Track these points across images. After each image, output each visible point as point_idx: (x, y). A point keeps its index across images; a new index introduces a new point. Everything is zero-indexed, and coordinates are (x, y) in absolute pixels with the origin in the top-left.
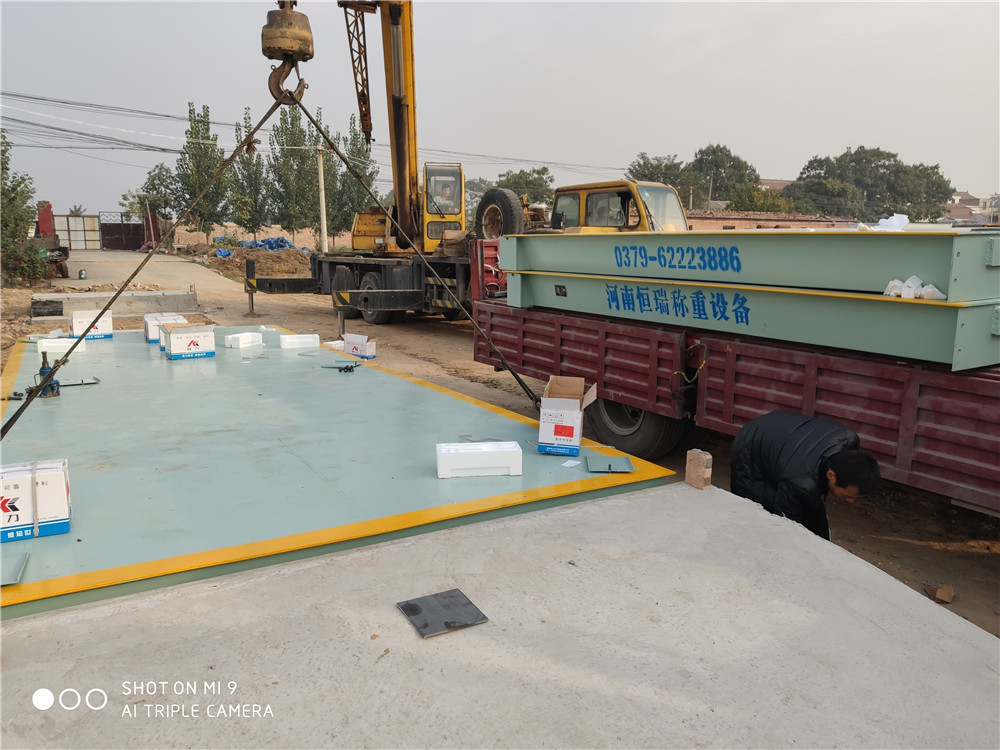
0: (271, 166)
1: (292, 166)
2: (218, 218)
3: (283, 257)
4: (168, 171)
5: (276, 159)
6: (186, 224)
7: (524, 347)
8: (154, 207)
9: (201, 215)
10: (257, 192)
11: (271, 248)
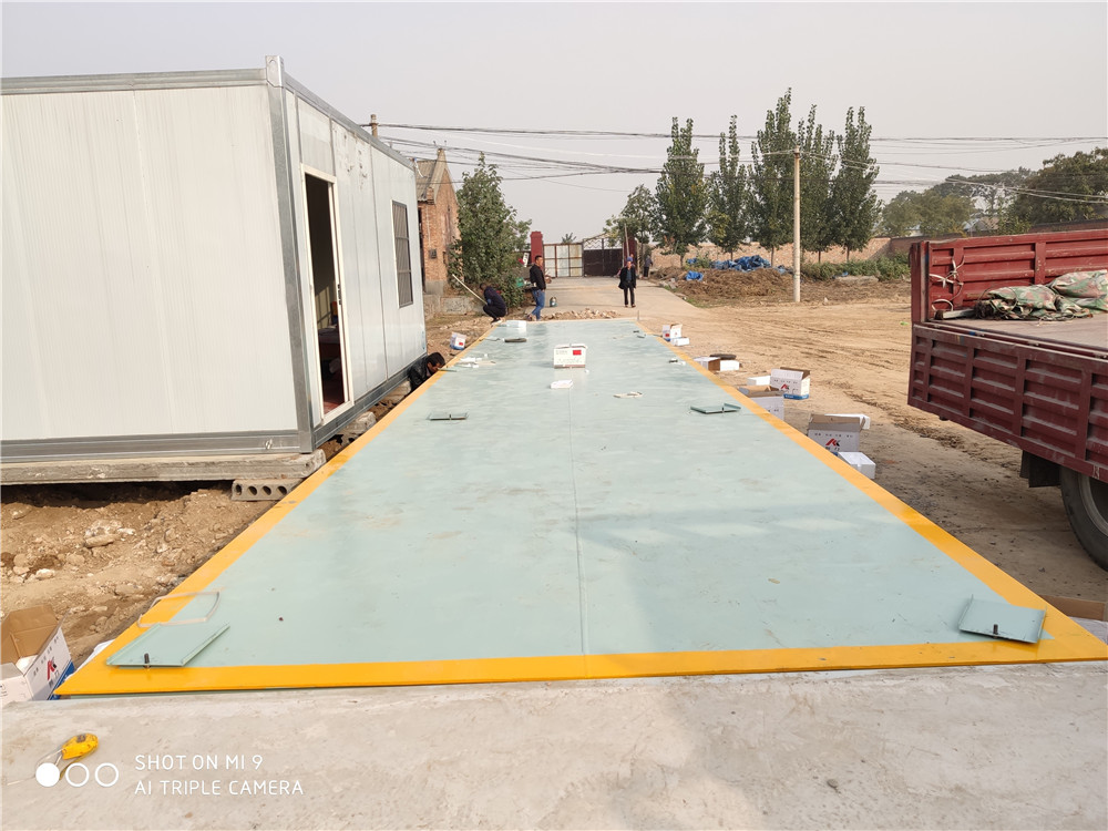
0: (752, 176)
1: (775, 175)
2: (693, 238)
3: (754, 277)
4: (647, 192)
5: (759, 168)
6: (661, 246)
7: (973, 390)
8: (632, 231)
9: (677, 236)
10: (737, 207)
11: (745, 268)
